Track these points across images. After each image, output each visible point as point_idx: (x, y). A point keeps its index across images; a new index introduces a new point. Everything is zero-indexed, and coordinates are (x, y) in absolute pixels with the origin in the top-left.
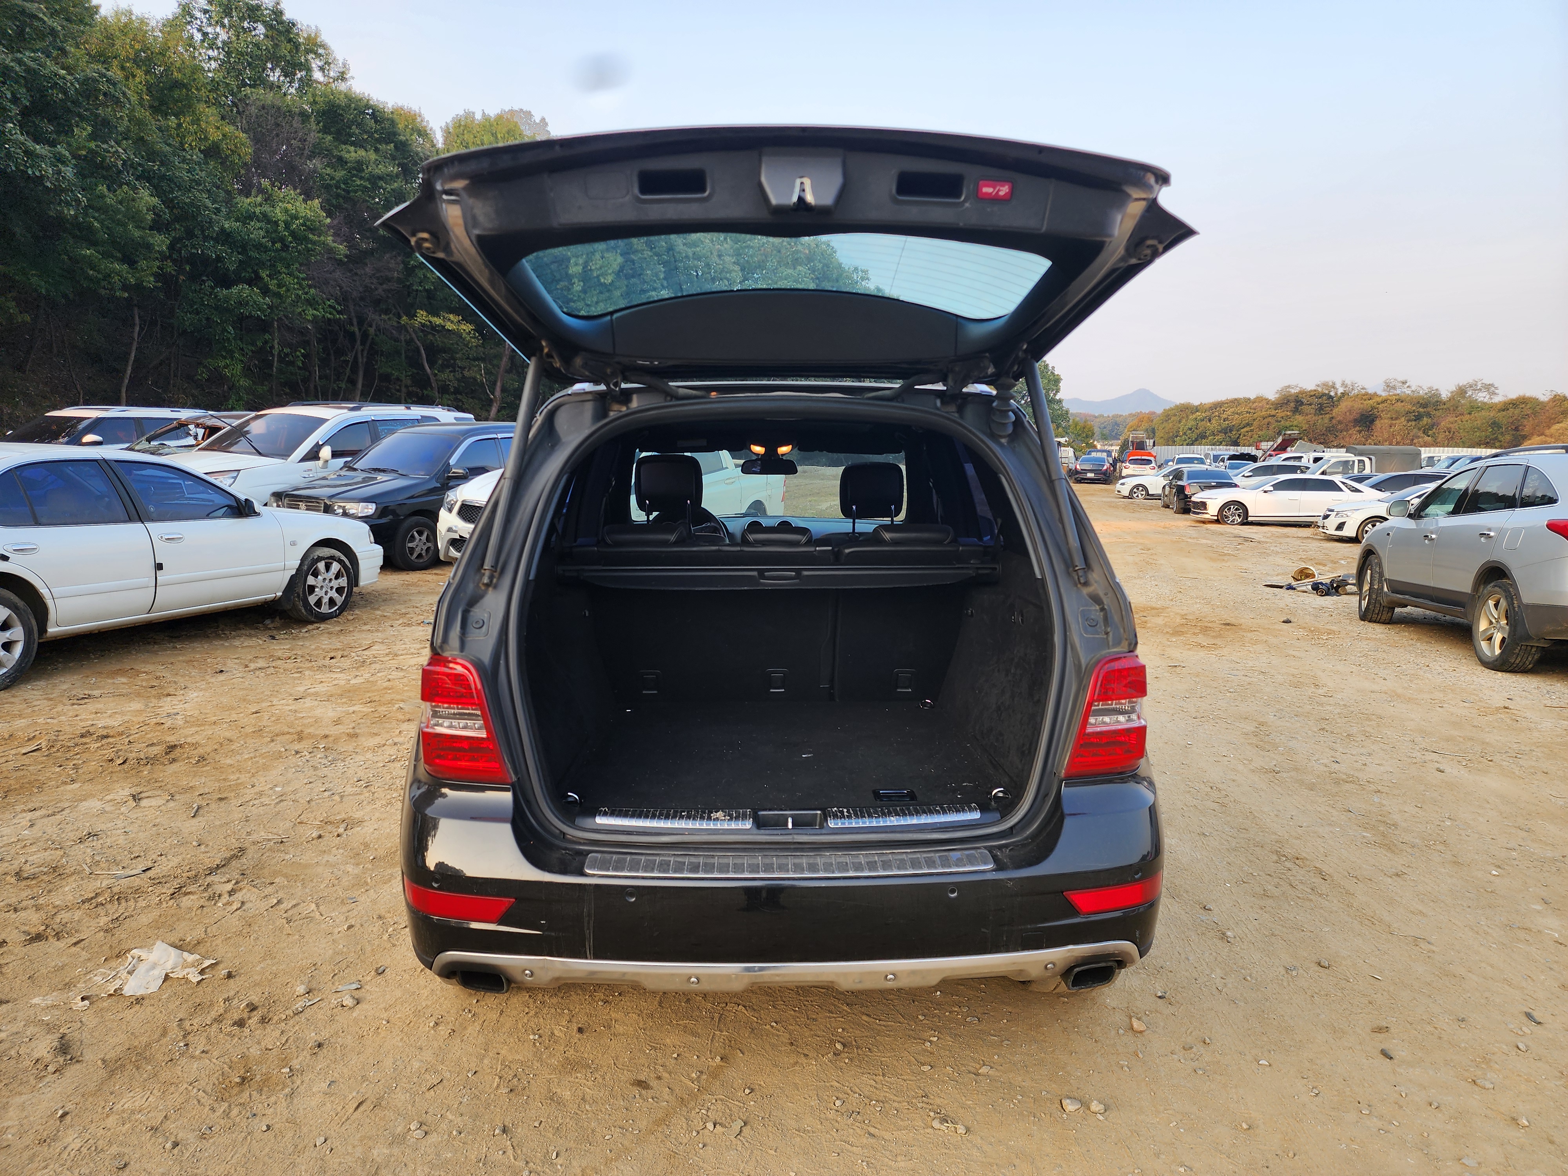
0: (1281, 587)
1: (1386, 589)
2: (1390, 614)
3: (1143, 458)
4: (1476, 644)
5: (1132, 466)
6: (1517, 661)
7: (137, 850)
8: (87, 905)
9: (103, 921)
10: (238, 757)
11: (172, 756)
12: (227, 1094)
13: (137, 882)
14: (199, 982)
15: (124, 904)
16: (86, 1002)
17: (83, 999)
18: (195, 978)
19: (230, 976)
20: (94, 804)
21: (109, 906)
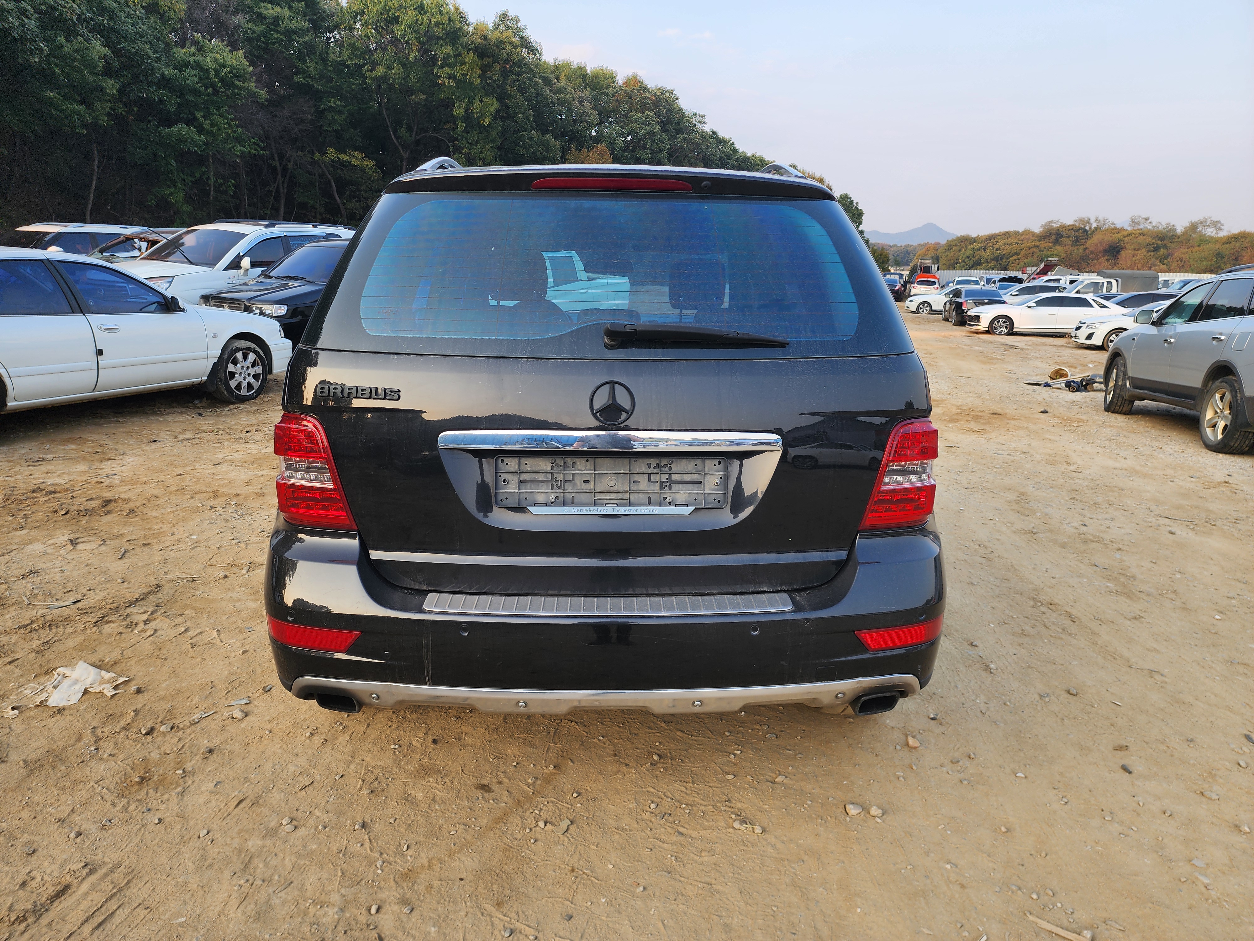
0: (1039, 385)
1: (1128, 385)
2: (1130, 406)
3: (929, 279)
4: (1202, 430)
5: (919, 286)
6: (1236, 445)
7: (70, 586)
8: (22, 631)
9: (36, 643)
10: (163, 511)
11: (107, 508)
12: (127, 792)
13: (67, 612)
14: (113, 696)
15: (54, 630)
16: (16, 712)
17: (13, 709)
18: (109, 692)
19: (139, 691)
20: (38, 547)
21: (41, 631)
